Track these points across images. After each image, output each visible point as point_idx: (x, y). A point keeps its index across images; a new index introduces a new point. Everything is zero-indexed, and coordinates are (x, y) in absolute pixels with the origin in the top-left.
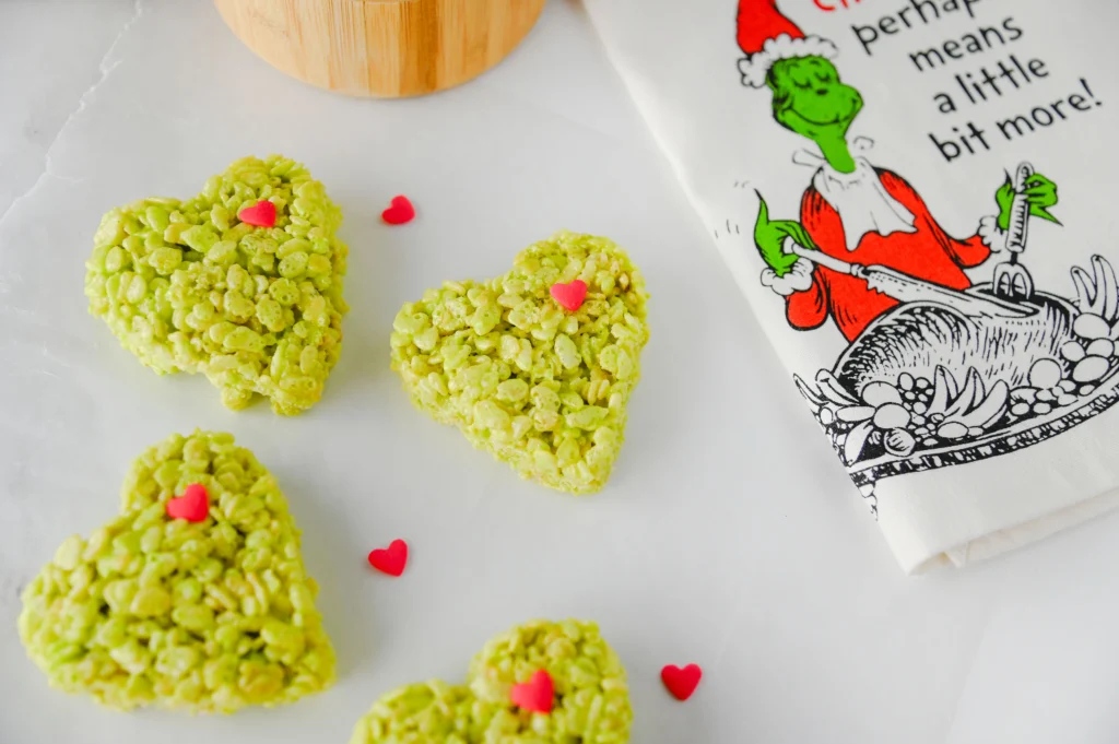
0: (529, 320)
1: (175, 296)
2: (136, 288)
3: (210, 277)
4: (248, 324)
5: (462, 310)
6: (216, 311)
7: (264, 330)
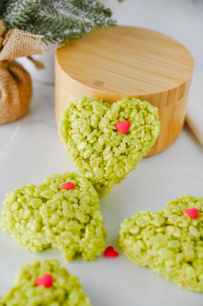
0: (177, 220)
1: (43, 213)
2: (27, 213)
3: (56, 205)
4: (73, 219)
5: (149, 218)
6: (60, 217)
7: (79, 222)
